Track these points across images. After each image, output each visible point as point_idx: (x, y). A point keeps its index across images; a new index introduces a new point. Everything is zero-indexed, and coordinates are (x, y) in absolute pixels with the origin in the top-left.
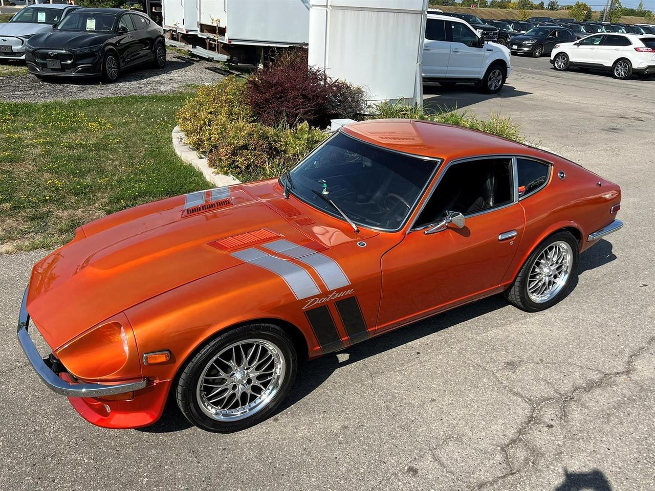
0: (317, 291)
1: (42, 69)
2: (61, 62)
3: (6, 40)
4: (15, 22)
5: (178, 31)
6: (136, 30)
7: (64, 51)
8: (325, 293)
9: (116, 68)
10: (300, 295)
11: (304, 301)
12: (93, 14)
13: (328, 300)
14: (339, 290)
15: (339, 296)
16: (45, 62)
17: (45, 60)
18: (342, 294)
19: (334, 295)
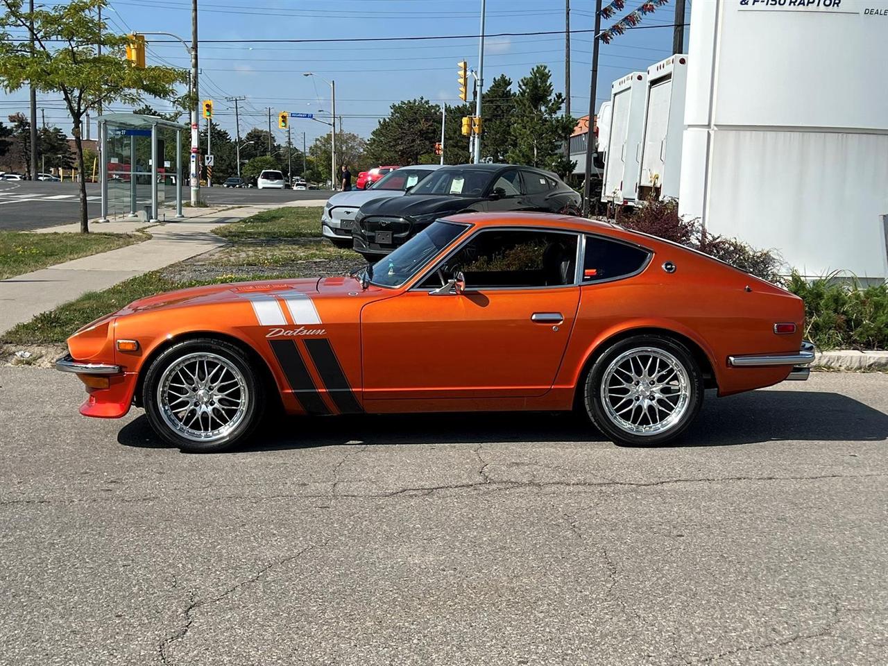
0: (283, 322)
1: (369, 245)
2: (393, 234)
3: (349, 213)
4: (373, 189)
5: (615, 202)
6: (524, 195)
7: (401, 220)
8: (291, 326)
9: (473, 248)
10: (264, 322)
11: (267, 329)
12: (463, 172)
13: (295, 334)
14: (308, 327)
15: (308, 334)
16: (373, 234)
17: (373, 231)
18: (311, 332)
19: (301, 331)
